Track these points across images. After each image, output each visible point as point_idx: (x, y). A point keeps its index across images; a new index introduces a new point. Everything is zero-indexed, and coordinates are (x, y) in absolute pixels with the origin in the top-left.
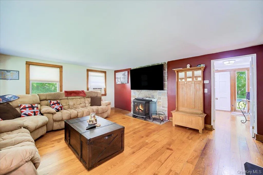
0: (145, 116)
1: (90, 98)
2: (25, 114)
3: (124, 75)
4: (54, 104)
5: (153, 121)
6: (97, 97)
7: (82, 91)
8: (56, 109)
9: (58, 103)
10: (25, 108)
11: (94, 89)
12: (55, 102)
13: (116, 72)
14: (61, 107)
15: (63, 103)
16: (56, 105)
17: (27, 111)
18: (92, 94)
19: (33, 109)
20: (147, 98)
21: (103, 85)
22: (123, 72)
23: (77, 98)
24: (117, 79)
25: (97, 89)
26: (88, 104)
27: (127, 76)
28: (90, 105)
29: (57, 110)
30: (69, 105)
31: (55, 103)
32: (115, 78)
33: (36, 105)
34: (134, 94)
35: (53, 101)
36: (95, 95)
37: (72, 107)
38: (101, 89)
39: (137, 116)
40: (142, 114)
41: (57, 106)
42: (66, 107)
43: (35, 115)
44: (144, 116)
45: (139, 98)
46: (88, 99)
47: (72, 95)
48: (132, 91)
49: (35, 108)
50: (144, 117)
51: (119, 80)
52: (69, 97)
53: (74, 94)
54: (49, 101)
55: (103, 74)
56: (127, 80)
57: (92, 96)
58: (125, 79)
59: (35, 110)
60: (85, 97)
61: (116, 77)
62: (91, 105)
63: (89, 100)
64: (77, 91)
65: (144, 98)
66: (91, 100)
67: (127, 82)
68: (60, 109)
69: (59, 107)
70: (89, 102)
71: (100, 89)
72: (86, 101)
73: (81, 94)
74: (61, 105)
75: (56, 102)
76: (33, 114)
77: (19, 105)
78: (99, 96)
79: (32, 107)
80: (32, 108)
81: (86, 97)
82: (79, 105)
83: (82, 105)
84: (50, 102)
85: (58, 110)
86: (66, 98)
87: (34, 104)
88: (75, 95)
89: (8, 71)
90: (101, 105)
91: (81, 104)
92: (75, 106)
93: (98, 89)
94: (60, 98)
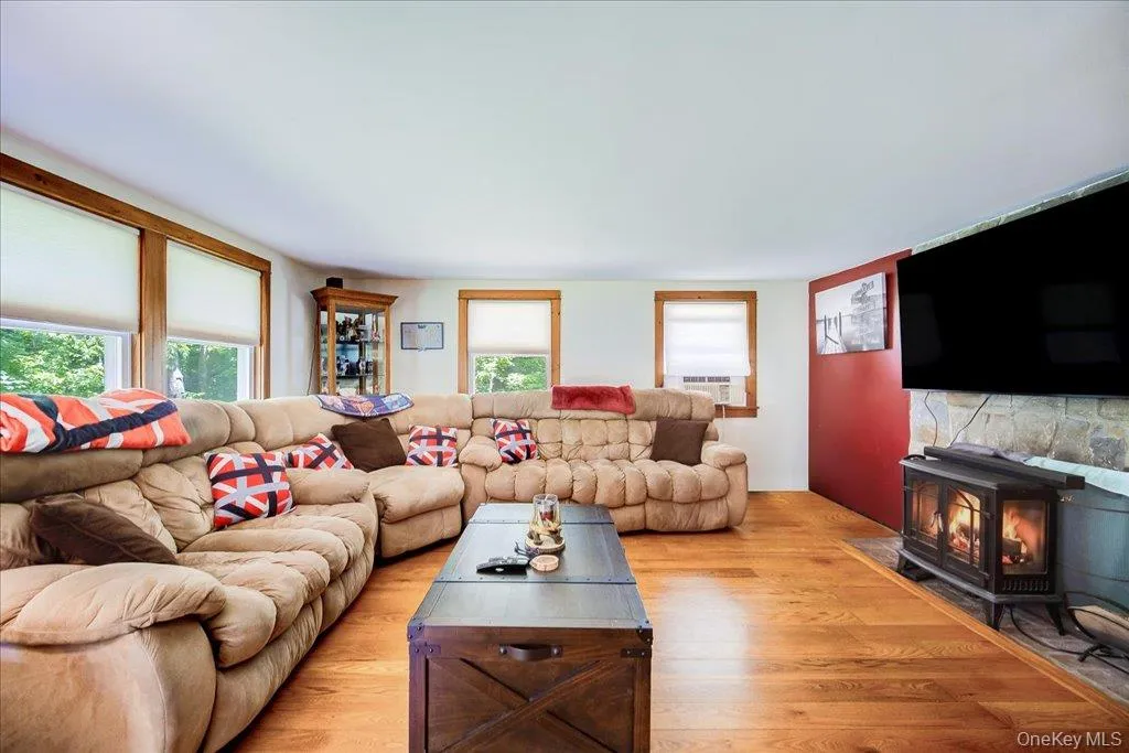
0: (997, 592)
1: (654, 424)
2: (414, 457)
3: (860, 300)
4: (505, 434)
5: (1083, 657)
6: (690, 418)
7: (621, 389)
8: (509, 452)
9: (522, 433)
10: (418, 438)
11: (687, 379)
12: (511, 425)
13: (817, 286)
14: (528, 449)
15: (543, 432)
16: (512, 436)
17: (422, 449)
18: (665, 405)
19: (440, 443)
20: (1044, 452)
21: (735, 364)
22: (857, 285)
23: (596, 419)
24: (820, 328)
25: (702, 379)
26: (639, 450)
27: (881, 303)
28: (648, 452)
29: (511, 458)
30: (561, 442)
31: (510, 429)
32: (813, 322)
33: (451, 433)
34: (929, 421)
35: (502, 423)
36: (682, 410)
37: (572, 454)
38: (727, 379)
39: (928, 577)
40: (970, 568)
41: (513, 444)
42: (548, 450)
43: (440, 464)
44: (986, 587)
45: (967, 448)
46: (646, 424)
47: (577, 404)
48: (916, 396)
49: (446, 442)
50: (990, 596)
51: (833, 333)
52: (565, 413)
53: (582, 399)
54: (492, 420)
55: (740, 309)
56: (881, 327)
57: (663, 413)
58: (868, 323)
59: (445, 447)
60: (630, 417)
61: (819, 316)
62: (655, 457)
63: (650, 429)
64: (599, 388)
65: (1012, 457)
66: (659, 433)
67: (879, 342)
68: (524, 454)
69: (520, 447)
70: (646, 438)
71: (719, 379)
72: (631, 434)
73: (614, 403)
74: (529, 441)
75: (515, 425)
76: (435, 460)
77: (410, 426)
78: (700, 413)
79: (437, 438)
80: (435, 441)
81: (635, 416)
82: (599, 449)
83: (612, 449)
84: (495, 425)
85: (515, 459)
86: (556, 413)
87: (447, 428)
88: (587, 404)
89: (421, 325)
90: (699, 462)
91: (608, 443)
92: (582, 453)
93: (711, 379)
94: (535, 414)
